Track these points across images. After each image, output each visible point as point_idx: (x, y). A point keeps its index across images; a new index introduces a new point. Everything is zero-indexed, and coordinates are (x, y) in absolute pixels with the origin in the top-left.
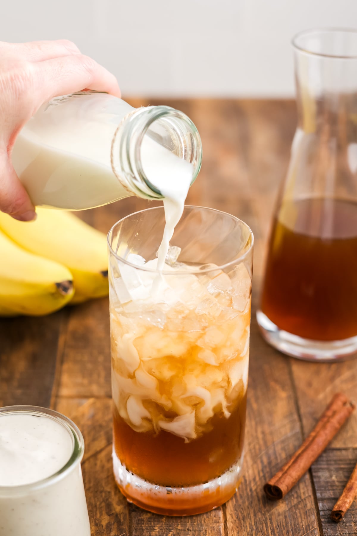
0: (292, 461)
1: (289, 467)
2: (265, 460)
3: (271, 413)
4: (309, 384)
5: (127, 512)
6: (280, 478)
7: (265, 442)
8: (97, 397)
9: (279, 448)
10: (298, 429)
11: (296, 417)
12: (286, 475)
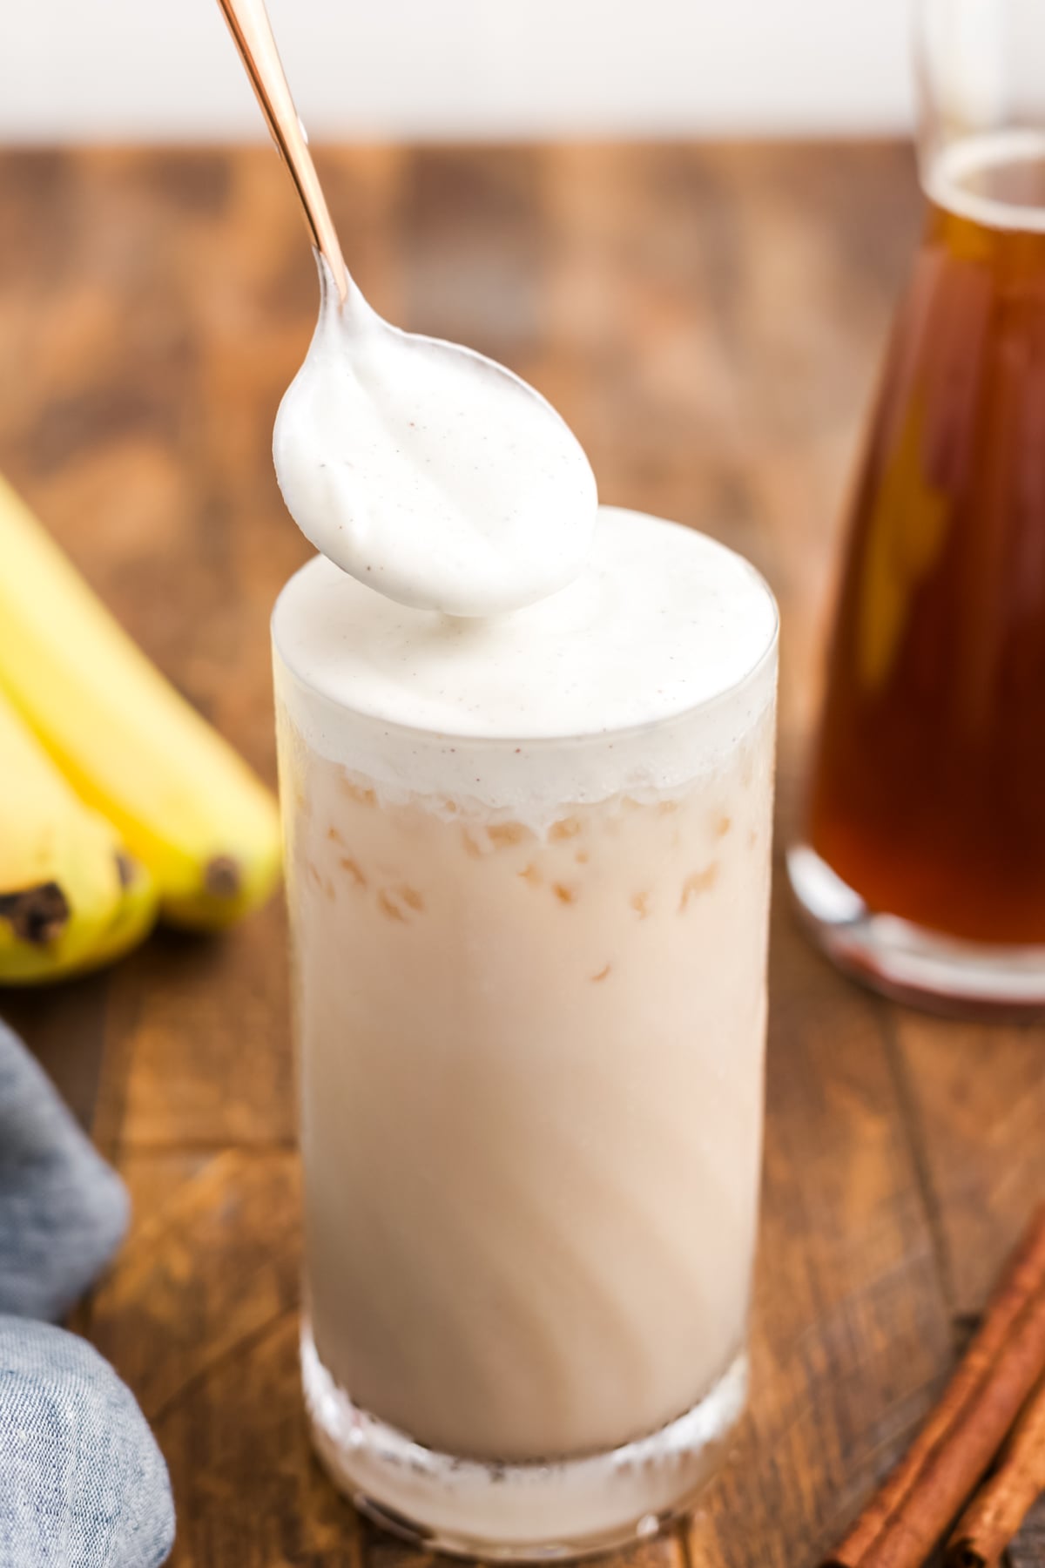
0: (915, 1468)
1: (908, 1498)
2: (819, 1358)
3: (834, 1194)
4: (960, 1092)
5: (353, 1547)
6: (879, 1541)
7: (817, 1294)
8: (247, 1148)
9: (862, 1316)
10: (923, 1248)
11: (915, 1206)
12: (898, 1528)
